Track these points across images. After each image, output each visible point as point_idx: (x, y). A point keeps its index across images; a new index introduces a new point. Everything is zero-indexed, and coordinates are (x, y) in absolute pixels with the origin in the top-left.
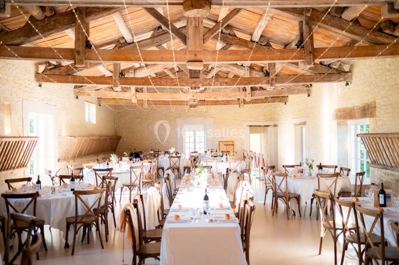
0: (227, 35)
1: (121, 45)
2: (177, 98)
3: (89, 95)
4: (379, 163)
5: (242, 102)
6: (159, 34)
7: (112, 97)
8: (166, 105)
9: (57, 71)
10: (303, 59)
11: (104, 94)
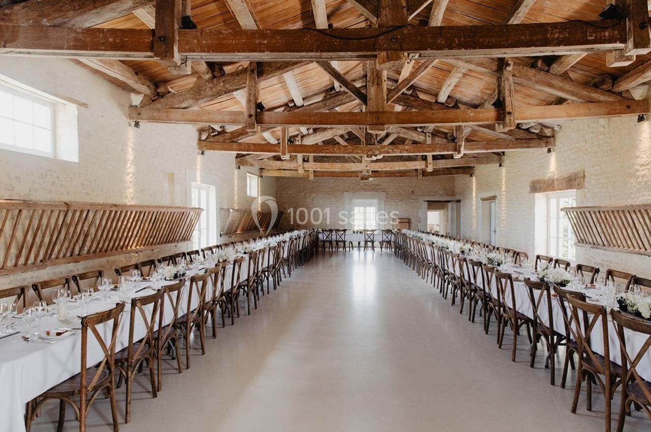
0: (409, 96)
1: (289, 109)
2: (349, 168)
3: (252, 165)
4: (587, 241)
5: (420, 174)
6: (331, 96)
7: (277, 167)
8: (334, 176)
9: (221, 138)
10: (502, 120)
11: (268, 163)
